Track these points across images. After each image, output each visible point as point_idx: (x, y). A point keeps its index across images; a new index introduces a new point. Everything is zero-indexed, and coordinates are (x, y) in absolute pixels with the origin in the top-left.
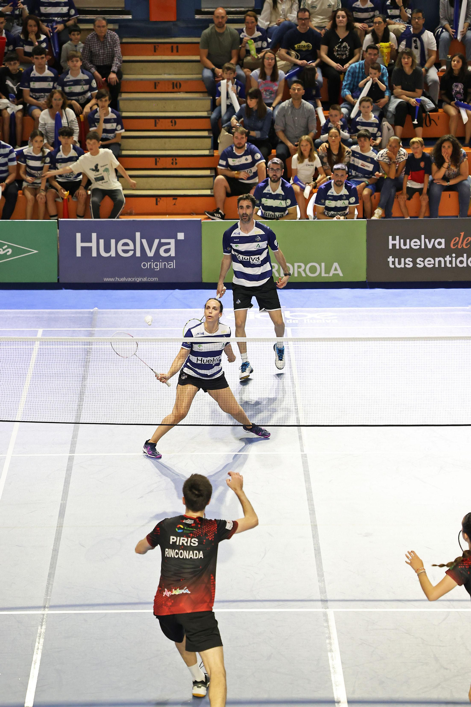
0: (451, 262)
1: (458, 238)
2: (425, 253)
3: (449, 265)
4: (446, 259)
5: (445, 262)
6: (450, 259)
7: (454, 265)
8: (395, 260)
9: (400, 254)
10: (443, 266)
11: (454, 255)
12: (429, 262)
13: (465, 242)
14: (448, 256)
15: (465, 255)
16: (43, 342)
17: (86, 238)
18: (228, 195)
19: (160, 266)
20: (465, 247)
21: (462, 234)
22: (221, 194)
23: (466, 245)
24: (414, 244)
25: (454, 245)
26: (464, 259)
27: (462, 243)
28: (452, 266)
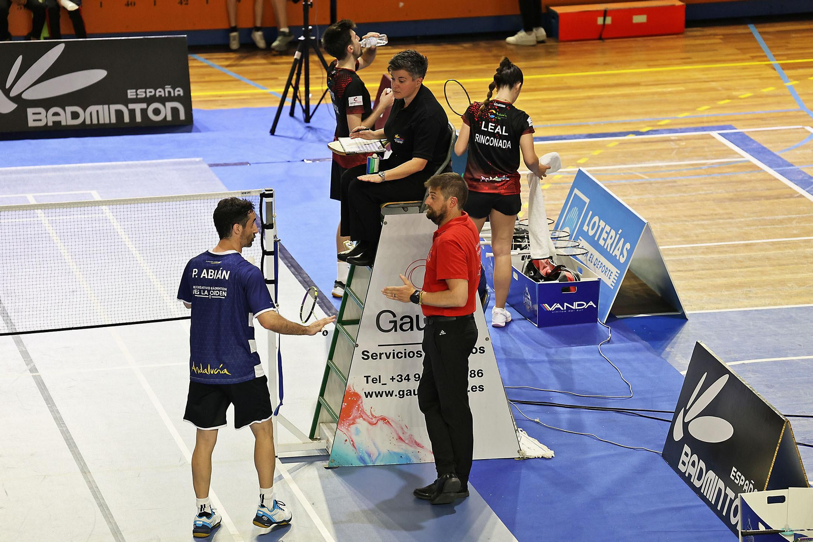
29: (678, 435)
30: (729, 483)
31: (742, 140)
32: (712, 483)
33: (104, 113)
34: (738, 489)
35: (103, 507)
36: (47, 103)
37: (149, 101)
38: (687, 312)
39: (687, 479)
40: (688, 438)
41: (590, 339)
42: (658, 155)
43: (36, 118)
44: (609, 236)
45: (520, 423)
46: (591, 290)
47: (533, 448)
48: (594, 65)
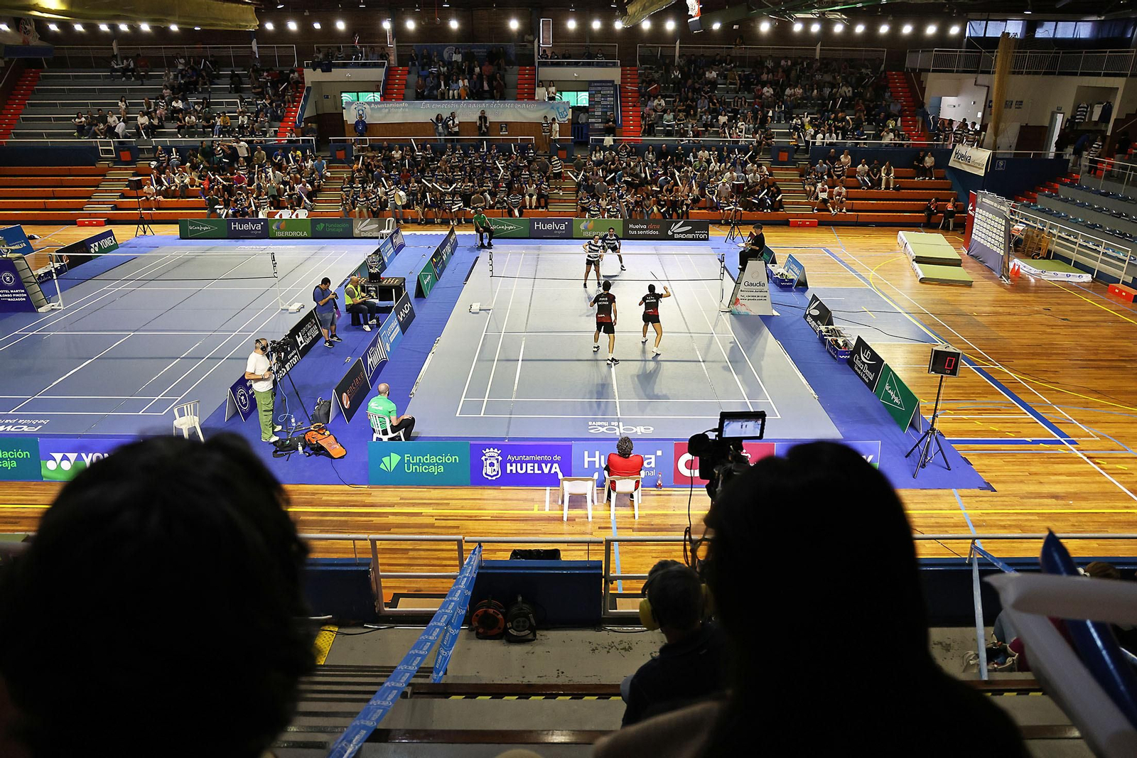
2: (640, 229)
9: (633, 230)
10: (645, 233)
11: (648, 230)
12: (641, 232)
16: (525, 254)
17: (538, 224)
18: (581, 211)
19: (559, 232)
22: (579, 211)
24: (637, 227)
25: (649, 227)
28: (648, 233)
29: (807, 313)
30: (817, 324)
31: (827, 251)
32: (813, 324)
33: (690, 236)
34: (819, 325)
35: (684, 318)
36: (678, 233)
37: (700, 234)
38: (809, 287)
39: (808, 322)
40: (809, 314)
41: (791, 291)
42: (809, 253)
43: (676, 236)
44: (796, 269)
45: (773, 308)
46: (792, 280)
47: (776, 313)
48: (796, 232)
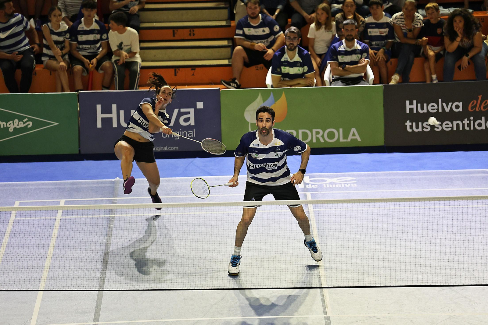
0: (469, 125)
1: (475, 102)
3: (467, 128)
4: (464, 122)
5: (463, 125)
6: (468, 122)
7: (472, 128)
8: (412, 124)
10: (461, 129)
11: (472, 118)
12: (446, 126)
13: (483, 105)
14: (466, 120)
15: (483, 118)
17: (107, 110)
20: (482, 109)
21: (480, 97)
23: (484, 108)
24: (432, 108)
25: (472, 108)
26: (483, 122)
27: (480, 106)
28: (470, 128)
